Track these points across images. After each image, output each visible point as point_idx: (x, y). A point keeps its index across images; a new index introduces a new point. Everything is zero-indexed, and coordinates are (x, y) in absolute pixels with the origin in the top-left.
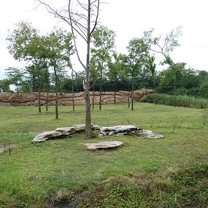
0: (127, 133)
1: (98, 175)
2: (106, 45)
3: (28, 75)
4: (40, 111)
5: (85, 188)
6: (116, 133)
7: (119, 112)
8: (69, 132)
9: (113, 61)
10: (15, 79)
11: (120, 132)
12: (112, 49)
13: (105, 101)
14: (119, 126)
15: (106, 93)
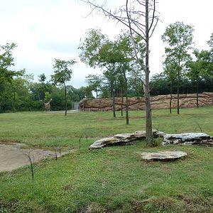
0: (197, 141)
1: (141, 191)
2: (182, 43)
3: (106, 81)
4: (114, 116)
5: (119, 206)
6: (182, 142)
7: (201, 116)
8: (128, 138)
9: (195, 59)
10: (95, 85)
11: (187, 140)
12: (189, 46)
13: (186, 104)
14: (186, 134)
15: (188, 95)
